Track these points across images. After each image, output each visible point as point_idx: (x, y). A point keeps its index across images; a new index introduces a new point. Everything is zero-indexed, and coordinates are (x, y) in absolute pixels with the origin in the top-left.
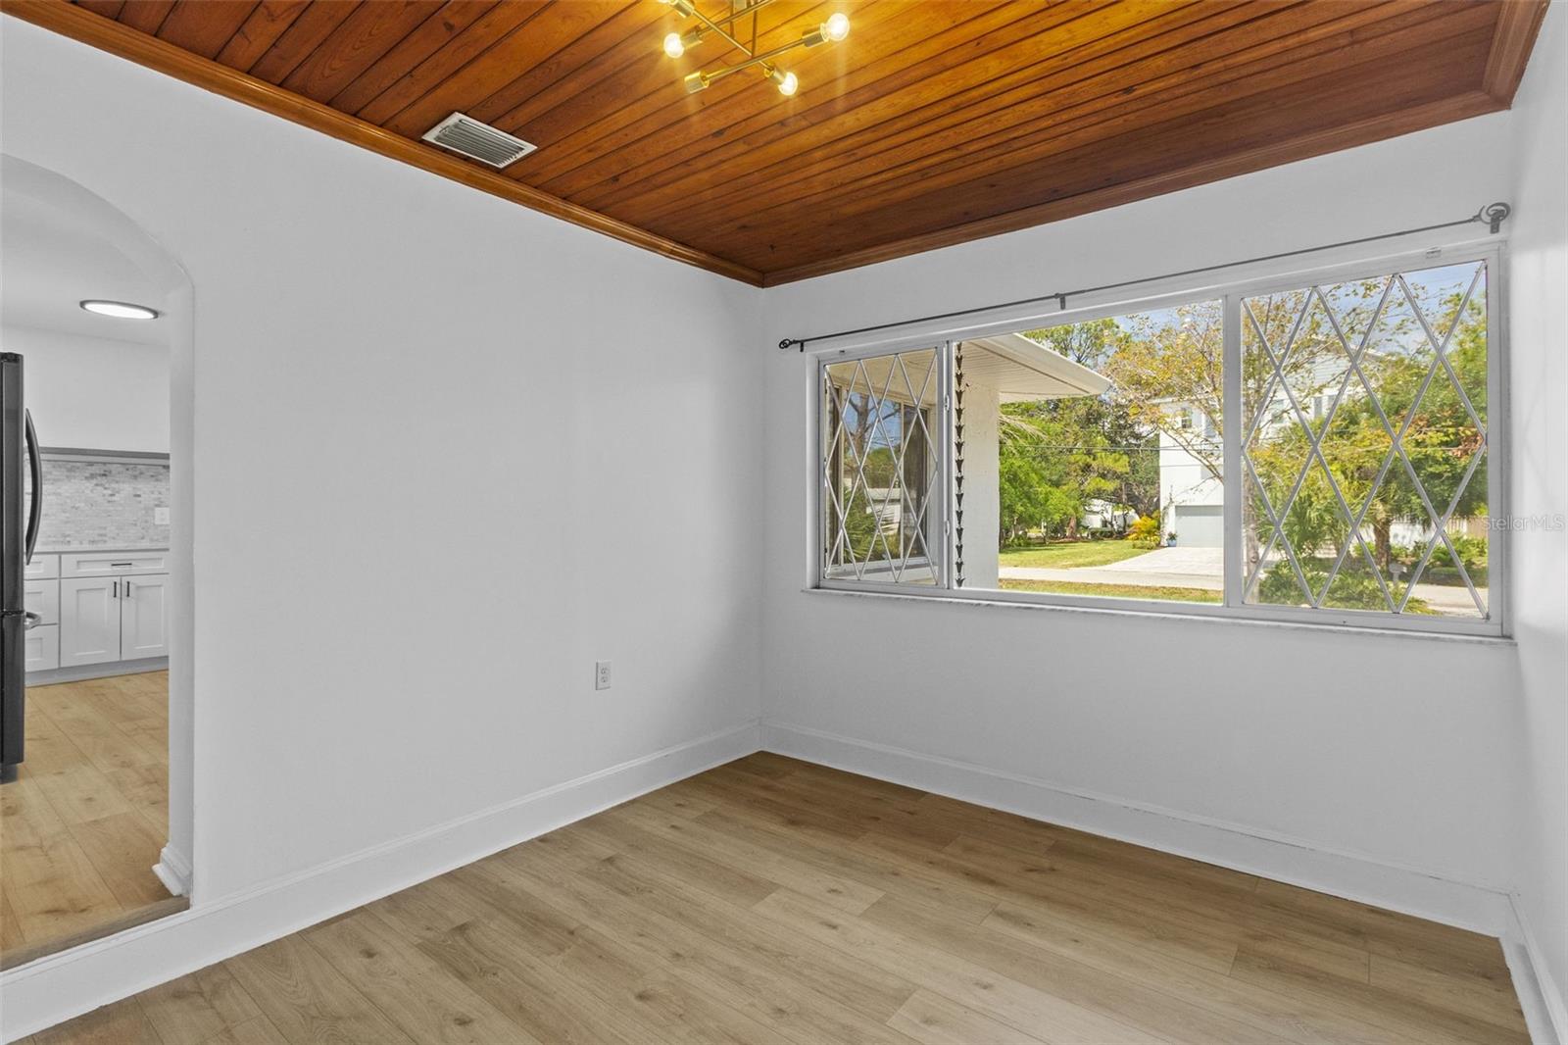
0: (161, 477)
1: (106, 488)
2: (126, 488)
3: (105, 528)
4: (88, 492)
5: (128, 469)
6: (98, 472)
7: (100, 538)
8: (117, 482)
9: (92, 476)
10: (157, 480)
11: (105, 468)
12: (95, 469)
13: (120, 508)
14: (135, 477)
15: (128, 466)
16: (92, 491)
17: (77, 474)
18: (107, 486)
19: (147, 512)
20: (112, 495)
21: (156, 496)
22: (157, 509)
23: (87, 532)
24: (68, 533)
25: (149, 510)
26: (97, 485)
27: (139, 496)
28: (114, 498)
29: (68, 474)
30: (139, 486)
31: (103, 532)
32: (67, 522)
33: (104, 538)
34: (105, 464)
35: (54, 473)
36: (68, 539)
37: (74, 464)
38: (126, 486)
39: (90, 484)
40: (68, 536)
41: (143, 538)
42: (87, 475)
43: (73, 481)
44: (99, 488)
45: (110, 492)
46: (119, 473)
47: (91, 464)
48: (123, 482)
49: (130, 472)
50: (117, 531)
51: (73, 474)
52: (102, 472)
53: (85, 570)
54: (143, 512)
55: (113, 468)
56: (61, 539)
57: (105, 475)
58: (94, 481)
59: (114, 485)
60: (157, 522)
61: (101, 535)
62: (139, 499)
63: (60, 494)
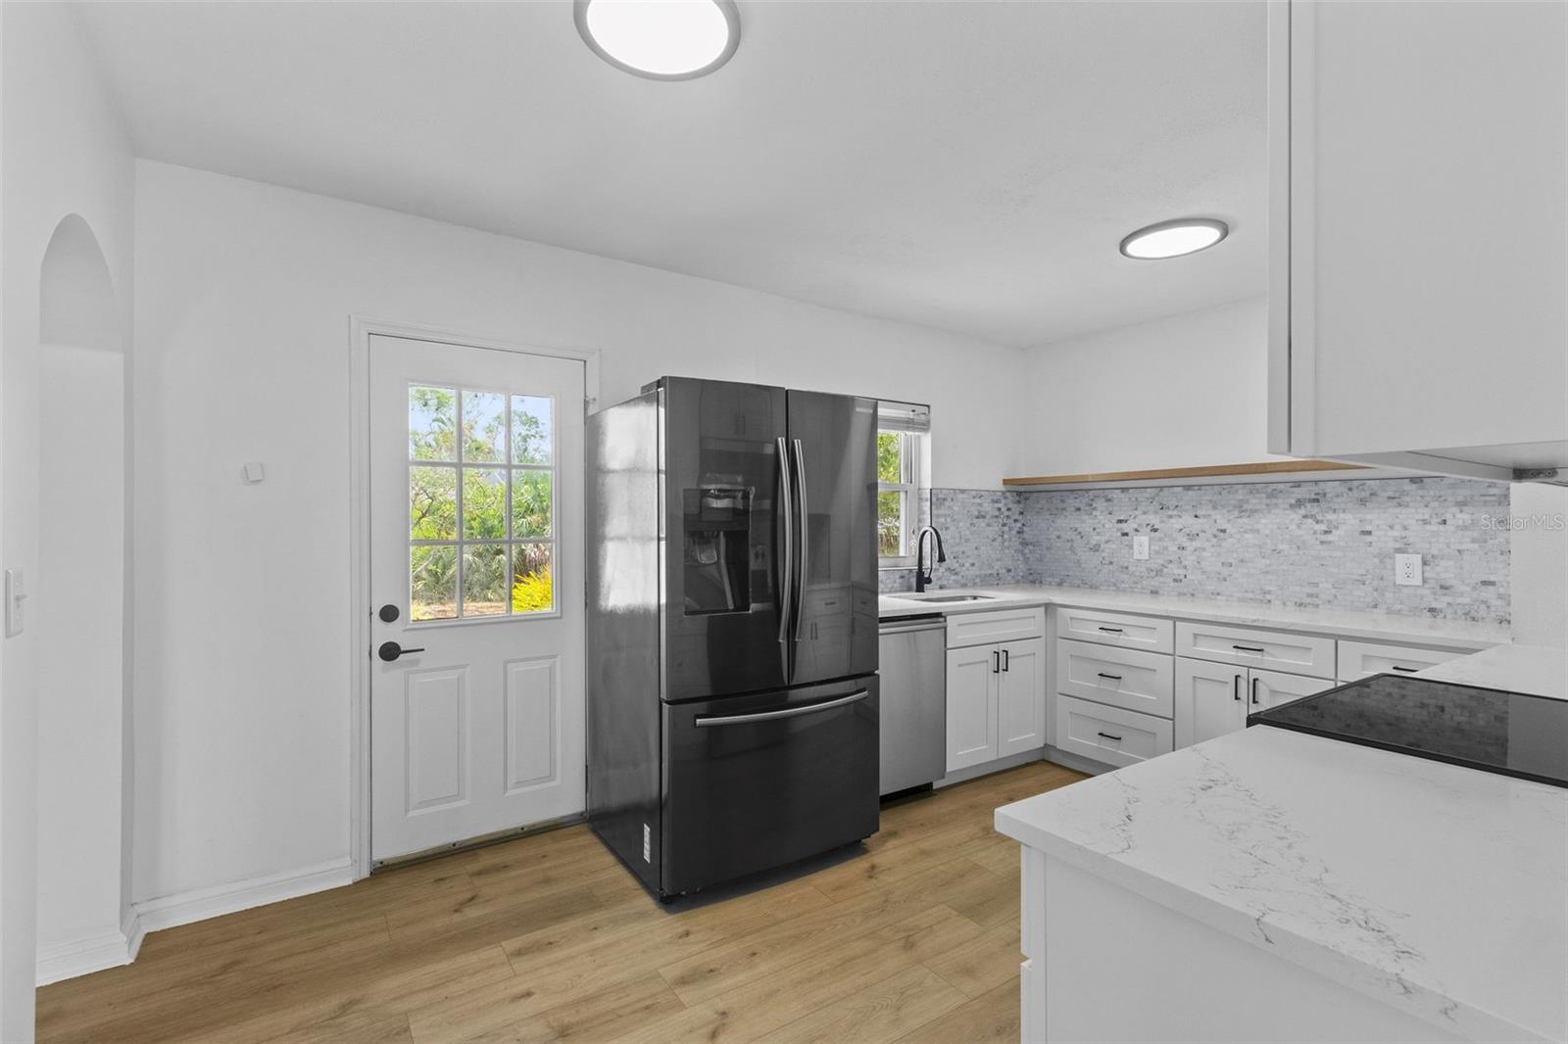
0: (1406, 499)
1: (1317, 522)
2: (1349, 521)
3: (1316, 585)
4: (1293, 527)
5: (1350, 489)
6: (1308, 497)
7: (1309, 600)
8: (1334, 511)
9: (1299, 503)
10: (1400, 505)
11: (1316, 489)
12: (1303, 492)
13: (1339, 554)
14: (1363, 502)
15: (1349, 484)
16: (1299, 526)
17: (1280, 501)
18: (1319, 518)
19: (1381, 561)
20: (1326, 532)
21: (1396, 533)
22: (1397, 555)
23: (1291, 588)
24: (1267, 588)
25: (1384, 557)
26: (1305, 517)
27: (1369, 533)
28: (1329, 538)
29: (1268, 501)
30: (1369, 517)
31: (1315, 590)
32: (1267, 572)
33: (1317, 601)
34: (1316, 482)
35: (1254, 501)
36: (1268, 597)
37: (1274, 486)
38: (1348, 517)
39: (1296, 516)
40: (1269, 592)
41: (1375, 606)
42: (1293, 501)
43: (1273, 511)
44: (1310, 521)
45: (1323, 527)
46: (1338, 496)
47: (1298, 484)
48: (1344, 511)
49: (1355, 494)
50: (1334, 591)
51: (1274, 501)
52: (1313, 496)
53: (1205, 649)
54: (1376, 560)
55: (1329, 488)
56: (1261, 597)
57: (1317, 501)
58: (1303, 511)
59: (1331, 516)
60: (1400, 580)
61: (1310, 595)
62: (1368, 538)
63: (1258, 531)
